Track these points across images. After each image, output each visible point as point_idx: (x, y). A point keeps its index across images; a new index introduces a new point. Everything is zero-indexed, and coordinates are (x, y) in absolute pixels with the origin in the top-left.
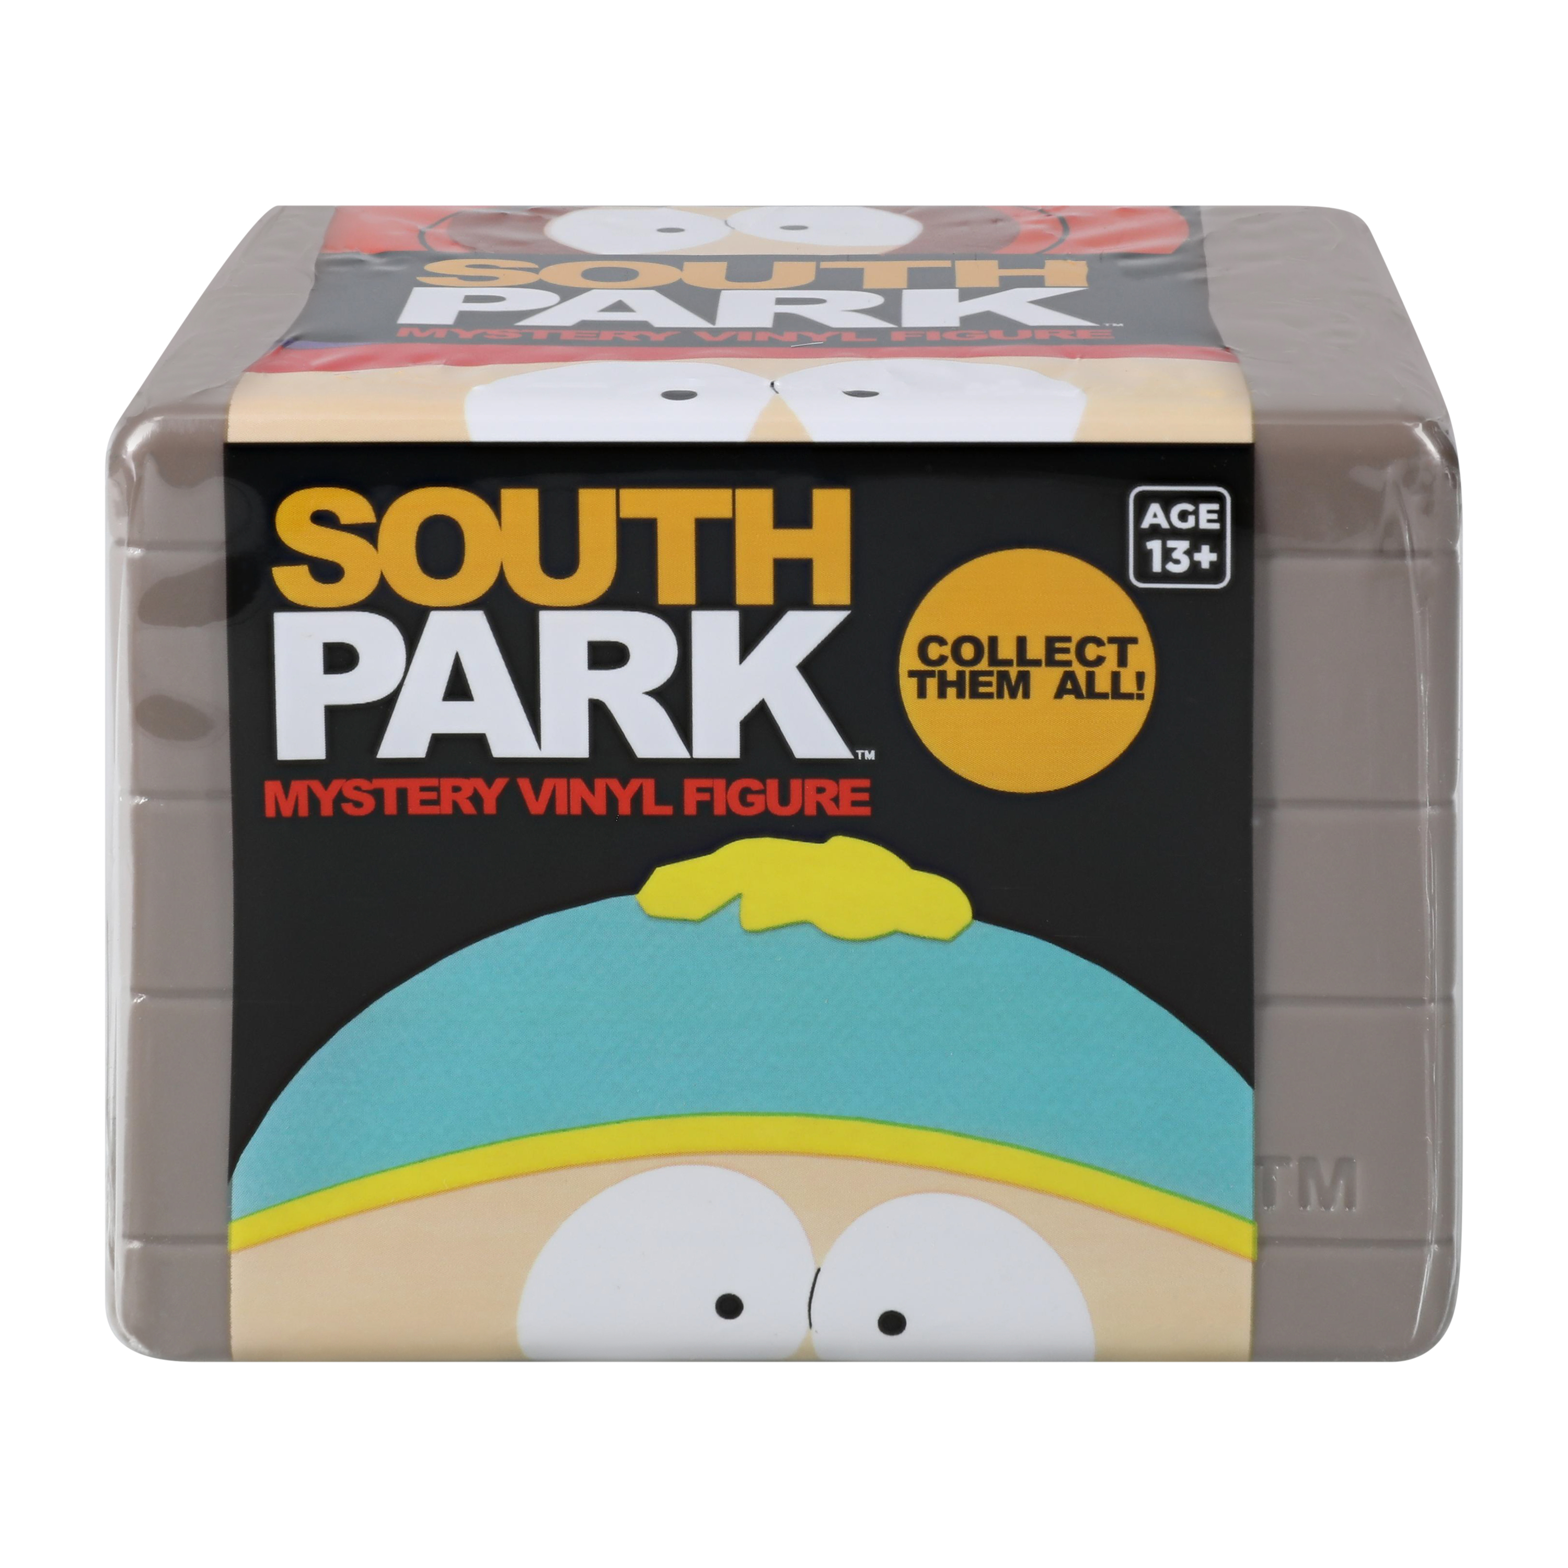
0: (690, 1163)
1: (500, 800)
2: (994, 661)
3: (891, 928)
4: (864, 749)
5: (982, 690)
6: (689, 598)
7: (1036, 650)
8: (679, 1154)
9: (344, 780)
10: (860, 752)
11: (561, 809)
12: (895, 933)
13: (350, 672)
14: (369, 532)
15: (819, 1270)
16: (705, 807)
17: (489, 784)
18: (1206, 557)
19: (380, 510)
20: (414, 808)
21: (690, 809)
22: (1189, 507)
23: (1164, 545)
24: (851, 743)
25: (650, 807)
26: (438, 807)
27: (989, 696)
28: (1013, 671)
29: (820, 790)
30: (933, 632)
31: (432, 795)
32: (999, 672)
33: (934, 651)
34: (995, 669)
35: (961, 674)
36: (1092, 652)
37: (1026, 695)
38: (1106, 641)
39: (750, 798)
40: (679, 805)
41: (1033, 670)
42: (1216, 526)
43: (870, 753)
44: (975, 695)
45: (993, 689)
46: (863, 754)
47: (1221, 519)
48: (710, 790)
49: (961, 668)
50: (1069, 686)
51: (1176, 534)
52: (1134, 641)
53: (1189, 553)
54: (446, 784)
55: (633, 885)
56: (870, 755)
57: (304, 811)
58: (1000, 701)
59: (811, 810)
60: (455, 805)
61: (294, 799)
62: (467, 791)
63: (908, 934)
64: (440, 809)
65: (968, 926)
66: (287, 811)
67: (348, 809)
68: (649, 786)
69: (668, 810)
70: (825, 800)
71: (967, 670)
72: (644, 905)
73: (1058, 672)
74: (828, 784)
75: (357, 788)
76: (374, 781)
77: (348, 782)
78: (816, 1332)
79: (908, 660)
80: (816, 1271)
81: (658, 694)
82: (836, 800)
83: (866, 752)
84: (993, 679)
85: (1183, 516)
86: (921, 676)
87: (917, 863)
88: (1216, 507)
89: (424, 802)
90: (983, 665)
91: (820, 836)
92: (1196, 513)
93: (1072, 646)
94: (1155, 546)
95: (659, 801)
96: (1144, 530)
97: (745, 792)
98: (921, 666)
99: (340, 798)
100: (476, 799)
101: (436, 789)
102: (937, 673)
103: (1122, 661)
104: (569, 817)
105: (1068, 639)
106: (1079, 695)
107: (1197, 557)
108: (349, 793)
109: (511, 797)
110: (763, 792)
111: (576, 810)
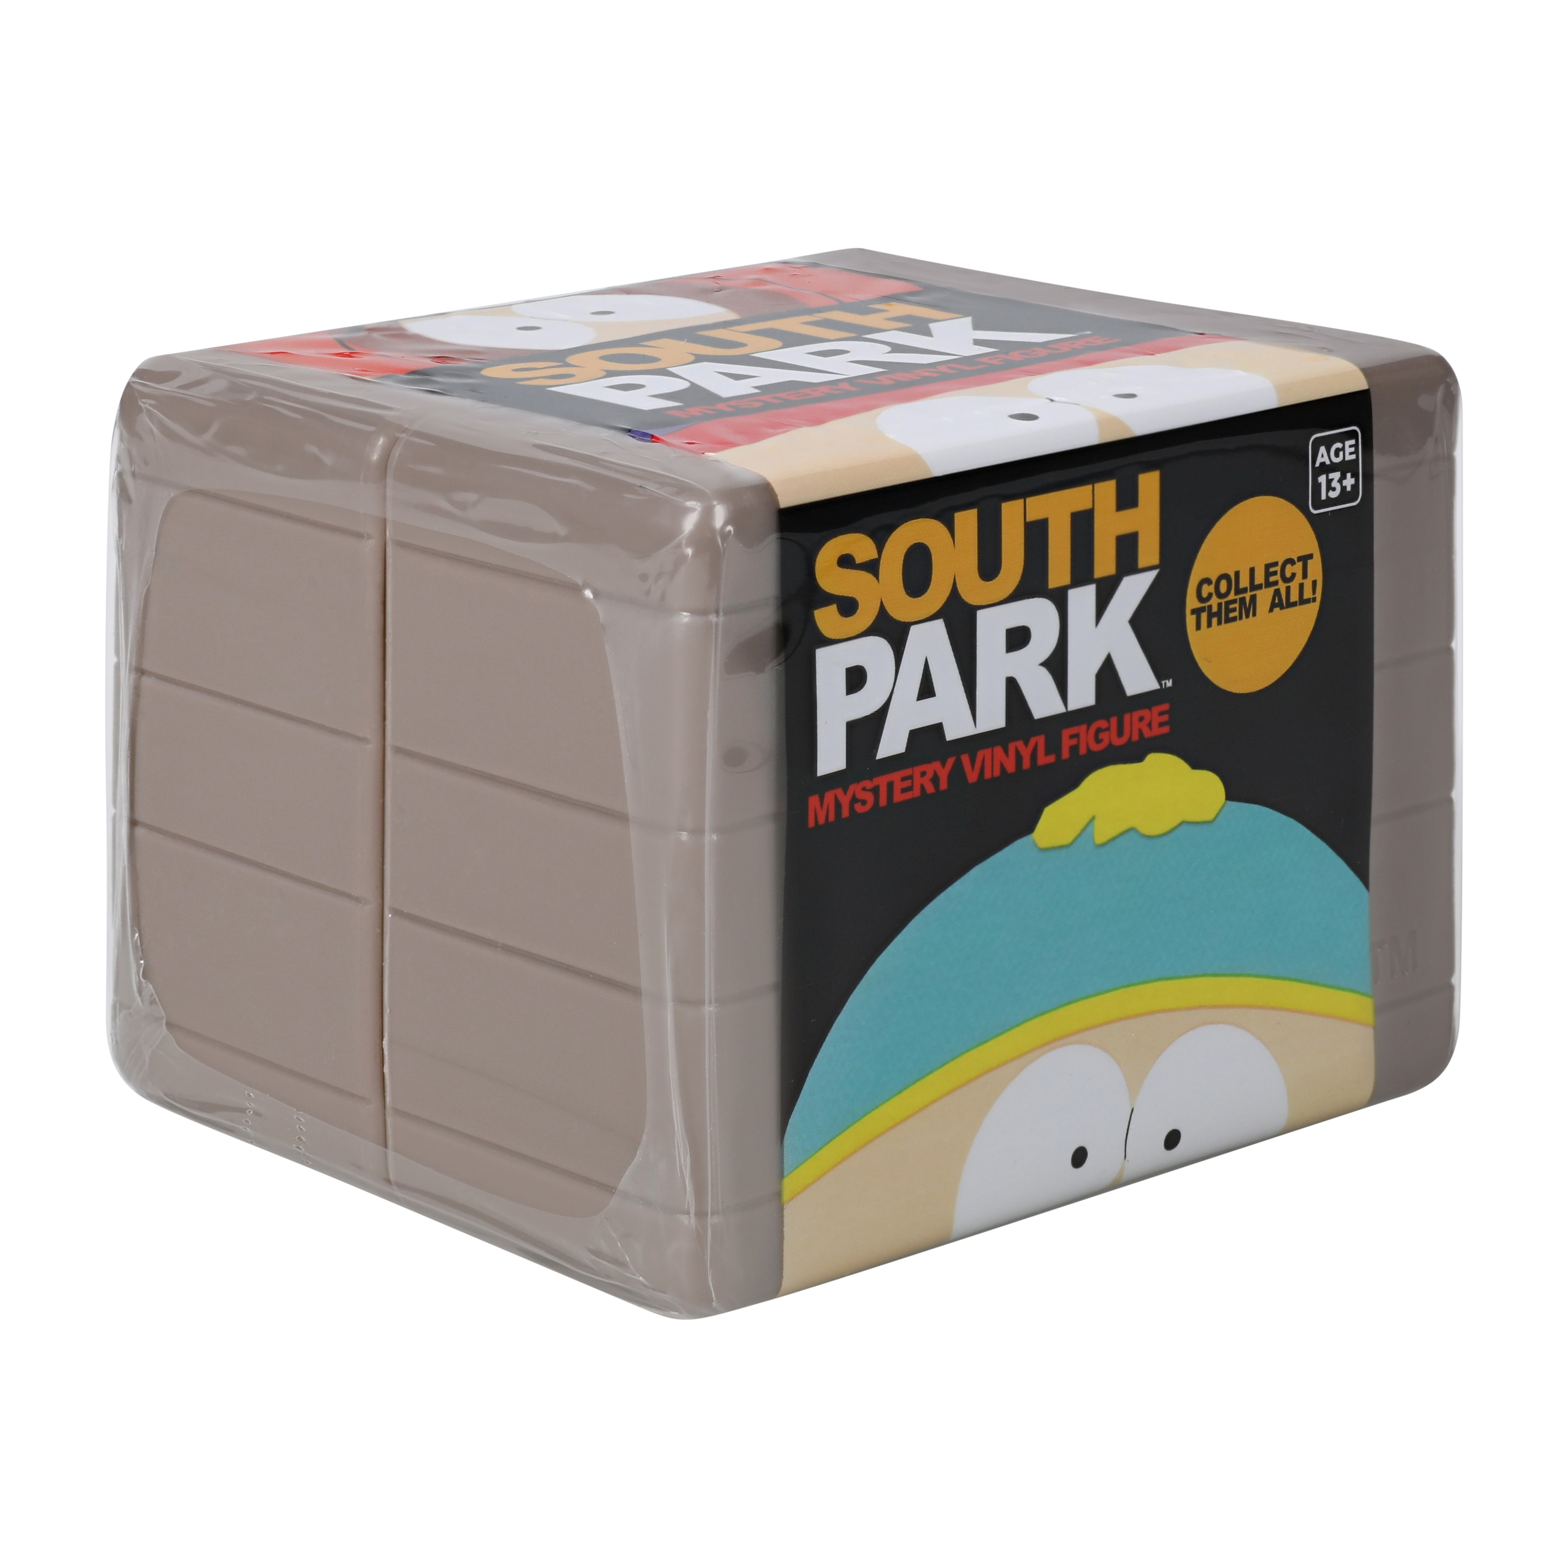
0: (1061, 1046)
1: (950, 776)
2: (1238, 591)
3: (1179, 821)
4: (1166, 680)
5: (1232, 615)
6: (1067, 580)
7: (1260, 578)
8: (1054, 1040)
9: (856, 784)
10: (1163, 682)
11: (988, 775)
12: (1183, 823)
13: (862, 690)
14: (872, 567)
15: (1133, 1110)
16: (1074, 749)
17: (943, 764)
18: (1349, 482)
19: (880, 548)
20: (898, 797)
21: (1065, 754)
22: (1339, 445)
23: (1327, 477)
24: (1159, 677)
25: (1044, 759)
26: (912, 792)
27: (1234, 619)
28: (1247, 596)
29: (1141, 719)
30: (1205, 576)
31: (907, 783)
32: (1240, 599)
33: (1207, 590)
34: (1238, 597)
35: (1220, 605)
36: (1289, 570)
37: (1254, 615)
38: (1296, 560)
39: (1101, 736)
40: (1059, 755)
41: (1258, 593)
42: (1353, 457)
43: (1169, 681)
44: (1229, 620)
45: (1236, 614)
46: (1165, 683)
47: (1356, 452)
48: (1077, 736)
49: (1220, 601)
50: (1277, 601)
51: (1333, 468)
52: (1310, 556)
53: (1340, 481)
54: (918, 770)
55: (1029, 827)
56: (1169, 683)
57: (832, 818)
58: (1241, 621)
59: (1135, 738)
60: (922, 787)
61: (826, 808)
62: (930, 775)
63: (1189, 822)
64: (913, 794)
65: (1223, 806)
66: (821, 821)
67: (859, 808)
68: (1040, 740)
69: (1051, 759)
70: (1143, 726)
71: (1223, 601)
72: (1037, 841)
73: (1271, 590)
74: (1145, 713)
75: (864, 789)
76: (874, 780)
77: (859, 784)
78: (1128, 1161)
79: (1192, 602)
80: (1131, 1110)
81: (1045, 664)
82: (1150, 725)
83: (1167, 681)
84: (1237, 605)
85: (1337, 454)
86: (1197, 612)
87: (1195, 765)
88: (1353, 442)
89: (904, 790)
90: (1232, 596)
91: (1139, 758)
92: (1343, 449)
93: (1278, 569)
94: (1322, 479)
95: (1048, 752)
96: (1317, 467)
97: (1099, 730)
98: (1199, 605)
99: (854, 800)
100: (935, 780)
101: (910, 777)
102: (1207, 608)
103: (1305, 576)
104: (993, 779)
105: (1276, 564)
106: (1282, 608)
107: (1345, 483)
108: (861, 795)
109: (957, 773)
110: (1108, 729)
111: (997, 773)
